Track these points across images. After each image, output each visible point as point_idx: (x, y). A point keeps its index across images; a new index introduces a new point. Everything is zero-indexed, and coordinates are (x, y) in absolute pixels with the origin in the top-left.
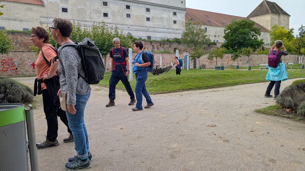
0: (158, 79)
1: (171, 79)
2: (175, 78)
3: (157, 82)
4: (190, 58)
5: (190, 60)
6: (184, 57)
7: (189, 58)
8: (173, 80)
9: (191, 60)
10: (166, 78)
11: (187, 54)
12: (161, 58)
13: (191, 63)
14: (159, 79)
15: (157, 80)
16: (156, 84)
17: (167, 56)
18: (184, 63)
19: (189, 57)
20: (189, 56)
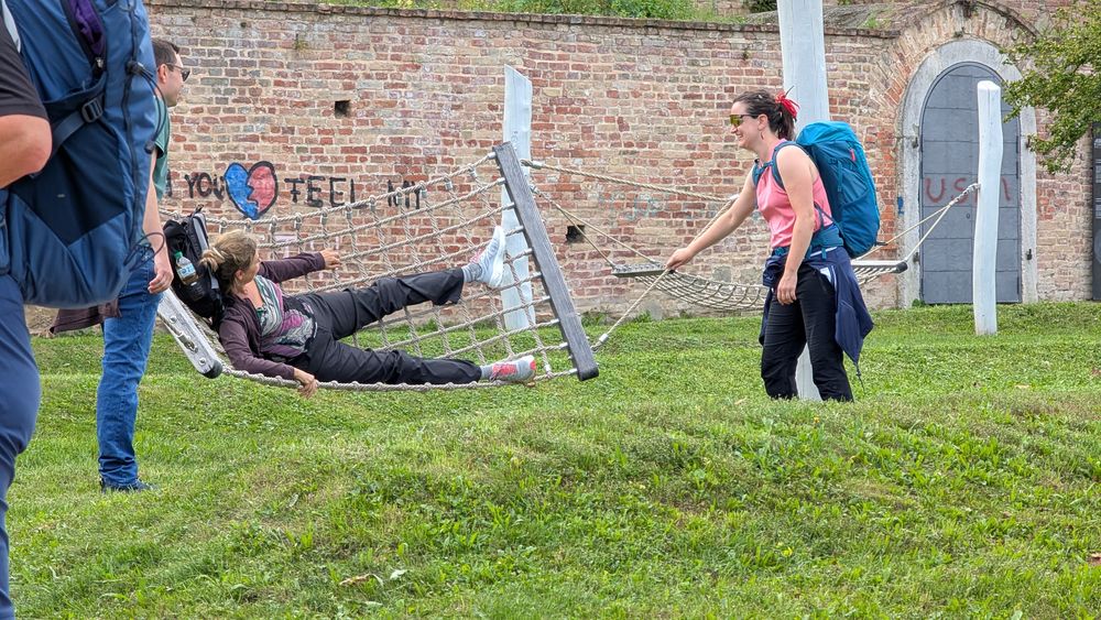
0: (443, 467)
1: (677, 463)
2: (740, 461)
3: (422, 519)
4: (1033, 121)
5: (1029, 161)
6: (919, 96)
7: (1011, 116)
8: (721, 494)
9: (1040, 147)
10: (592, 450)
11: (977, 51)
12: (518, 98)
13: (1044, 213)
14: (477, 457)
15: (430, 490)
16: (419, 551)
17: (625, 70)
18: (930, 197)
19: (1011, 96)
20: (1012, 75)
